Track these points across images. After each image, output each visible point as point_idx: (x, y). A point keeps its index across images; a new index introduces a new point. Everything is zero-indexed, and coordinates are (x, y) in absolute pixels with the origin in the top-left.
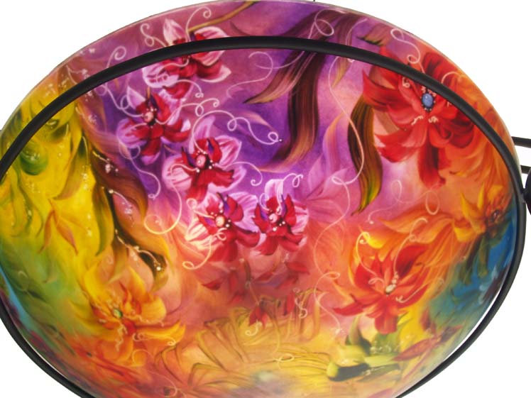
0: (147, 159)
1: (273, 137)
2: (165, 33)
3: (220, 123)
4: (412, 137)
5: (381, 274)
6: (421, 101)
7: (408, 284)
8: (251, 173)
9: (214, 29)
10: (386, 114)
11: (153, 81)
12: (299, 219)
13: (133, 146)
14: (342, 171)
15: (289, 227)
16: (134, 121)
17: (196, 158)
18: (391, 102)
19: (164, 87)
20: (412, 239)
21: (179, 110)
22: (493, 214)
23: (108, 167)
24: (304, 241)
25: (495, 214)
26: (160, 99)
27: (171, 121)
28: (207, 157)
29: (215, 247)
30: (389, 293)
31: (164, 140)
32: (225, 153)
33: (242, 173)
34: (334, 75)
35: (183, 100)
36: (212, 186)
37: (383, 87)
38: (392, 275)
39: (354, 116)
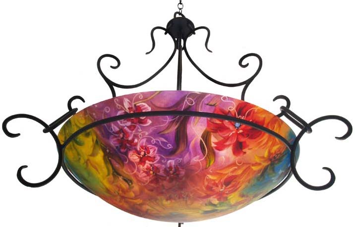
0: (122, 150)
1: (169, 146)
2: (125, 104)
3: (149, 141)
4: (229, 140)
5: (217, 186)
6: (234, 126)
8: (161, 158)
9: (144, 104)
10: (218, 134)
11: (121, 123)
12: (181, 172)
13: (117, 145)
14: (198, 157)
15: (178, 175)
16: (116, 137)
17: (140, 152)
18: (220, 129)
19: (126, 126)
20: (230, 174)
21: (132, 135)
23: (108, 151)
24: (184, 179)
26: (125, 130)
27: (130, 138)
28: (144, 152)
29: (150, 180)
31: (128, 145)
32: (151, 151)
33: (158, 158)
34: (194, 121)
35: (134, 131)
36: (147, 161)
37: (216, 124)
38: (222, 186)
39: (203, 137)
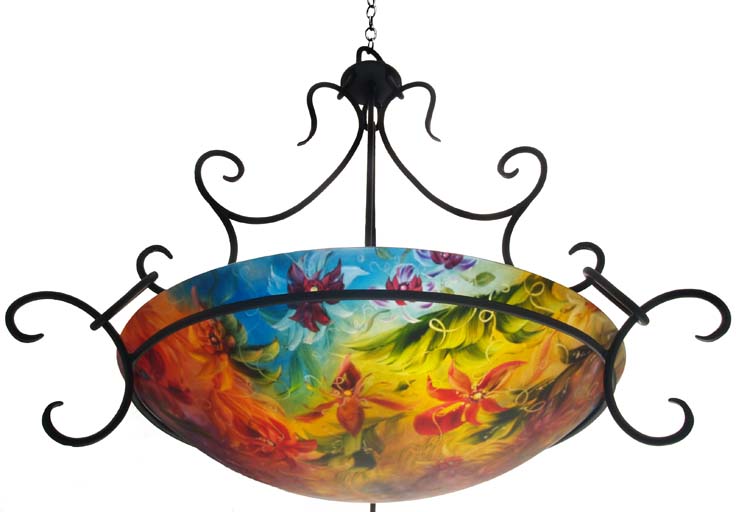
7: (267, 432)
22: (213, 343)
25: (213, 339)
30: (275, 445)
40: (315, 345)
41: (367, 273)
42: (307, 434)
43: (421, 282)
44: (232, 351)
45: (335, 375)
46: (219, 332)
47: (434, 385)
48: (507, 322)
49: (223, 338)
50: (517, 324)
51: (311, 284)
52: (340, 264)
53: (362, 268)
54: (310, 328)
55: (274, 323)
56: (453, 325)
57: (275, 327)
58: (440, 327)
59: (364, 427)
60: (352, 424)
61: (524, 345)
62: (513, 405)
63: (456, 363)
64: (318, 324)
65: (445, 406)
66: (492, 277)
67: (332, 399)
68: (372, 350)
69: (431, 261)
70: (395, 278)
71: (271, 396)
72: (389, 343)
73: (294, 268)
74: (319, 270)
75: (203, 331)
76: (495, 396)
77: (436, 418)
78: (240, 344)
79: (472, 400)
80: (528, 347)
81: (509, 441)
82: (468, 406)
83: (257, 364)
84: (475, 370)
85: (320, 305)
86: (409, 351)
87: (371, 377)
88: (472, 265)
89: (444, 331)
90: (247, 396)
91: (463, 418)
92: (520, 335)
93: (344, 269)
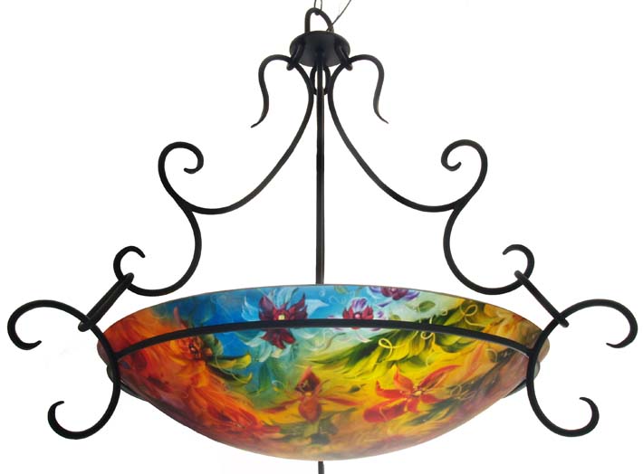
7: (237, 419)
22: (192, 352)
25: (192, 349)
30: (243, 428)
40: (282, 359)
41: (327, 305)
42: (272, 421)
43: (372, 311)
44: (209, 359)
45: (298, 381)
46: (198, 344)
47: (382, 387)
48: (444, 337)
49: (202, 349)
50: (453, 339)
51: (280, 312)
52: (304, 297)
53: (323, 301)
54: (278, 346)
55: (247, 341)
56: (399, 342)
57: (247, 344)
58: (388, 344)
59: (322, 417)
60: (311, 416)
61: (459, 353)
62: (449, 397)
63: (401, 371)
64: (285, 343)
65: (390, 402)
66: (433, 305)
67: (295, 398)
68: (330, 363)
69: (381, 294)
70: (351, 309)
71: (243, 394)
72: (345, 358)
73: (265, 300)
74: (286, 301)
75: (184, 342)
76: (433, 392)
77: (383, 410)
78: (217, 355)
79: (414, 396)
80: (462, 355)
81: (444, 420)
82: (410, 401)
83: (231, 370)
84: (415, 374)
85: (287, 329)
86: (361, 363)
87: (329, 383)
88: (416, 296)
89: (391, 347)
90: (221, 392)
91: (406, 409)
92: (456, 346)
93: (307, 302)
